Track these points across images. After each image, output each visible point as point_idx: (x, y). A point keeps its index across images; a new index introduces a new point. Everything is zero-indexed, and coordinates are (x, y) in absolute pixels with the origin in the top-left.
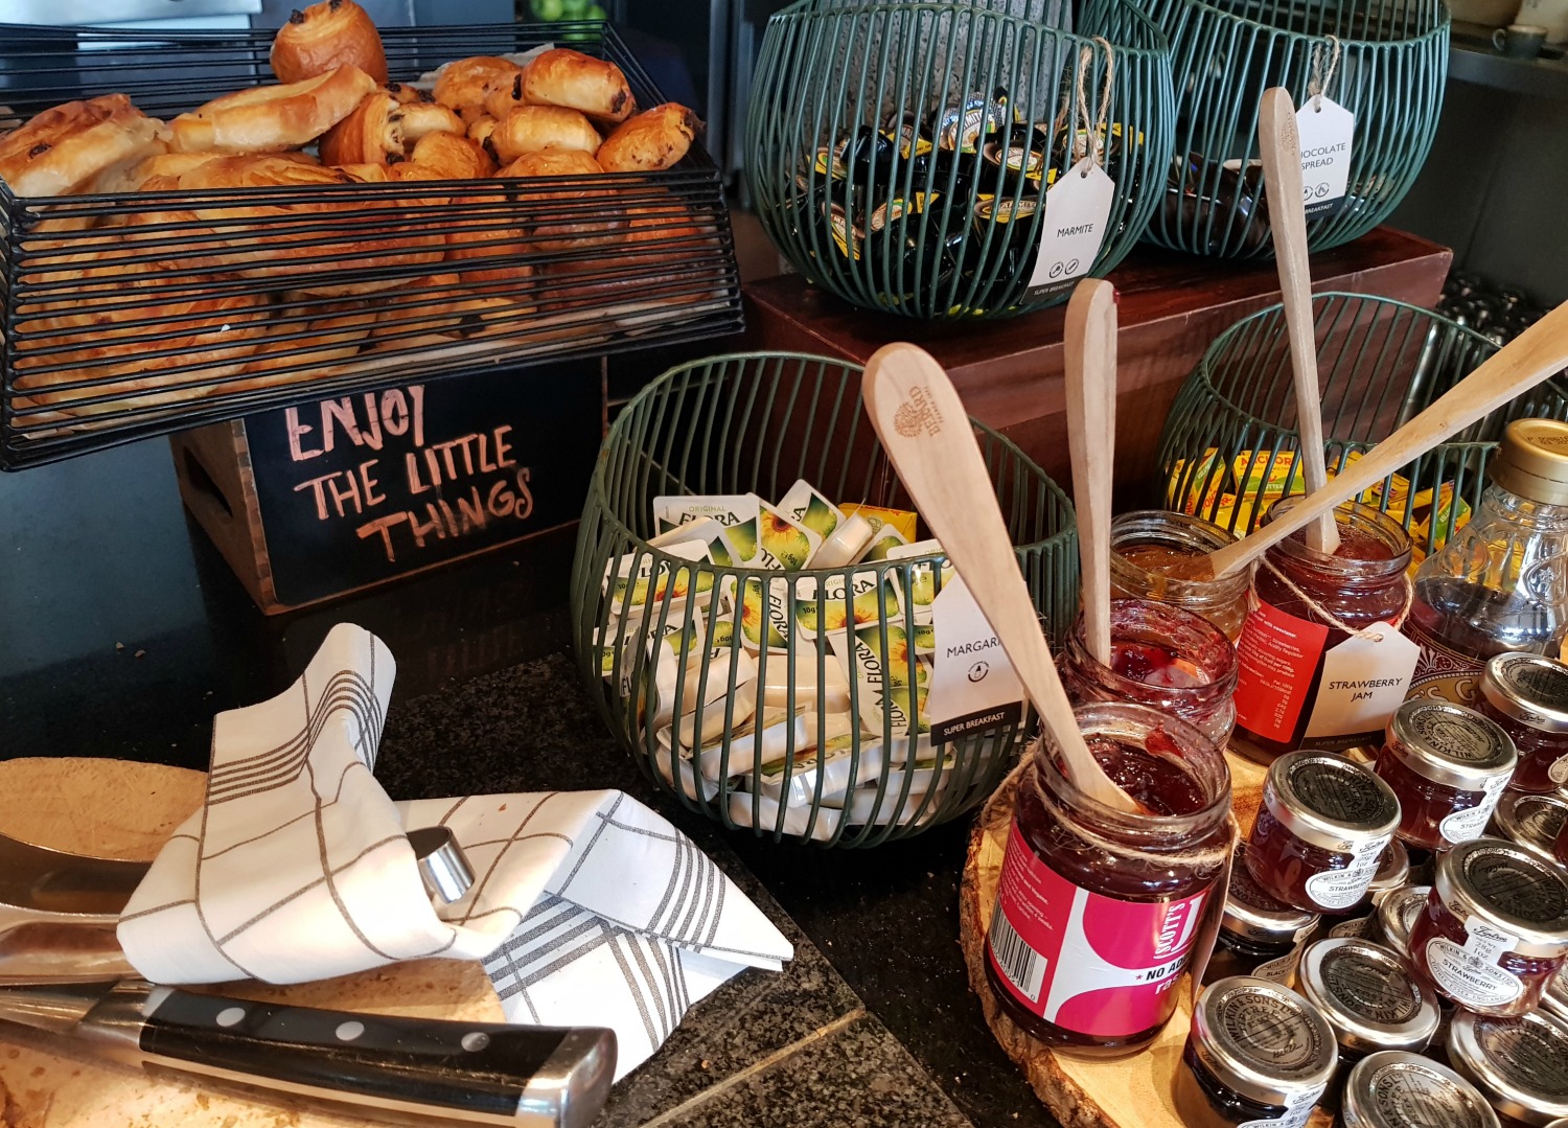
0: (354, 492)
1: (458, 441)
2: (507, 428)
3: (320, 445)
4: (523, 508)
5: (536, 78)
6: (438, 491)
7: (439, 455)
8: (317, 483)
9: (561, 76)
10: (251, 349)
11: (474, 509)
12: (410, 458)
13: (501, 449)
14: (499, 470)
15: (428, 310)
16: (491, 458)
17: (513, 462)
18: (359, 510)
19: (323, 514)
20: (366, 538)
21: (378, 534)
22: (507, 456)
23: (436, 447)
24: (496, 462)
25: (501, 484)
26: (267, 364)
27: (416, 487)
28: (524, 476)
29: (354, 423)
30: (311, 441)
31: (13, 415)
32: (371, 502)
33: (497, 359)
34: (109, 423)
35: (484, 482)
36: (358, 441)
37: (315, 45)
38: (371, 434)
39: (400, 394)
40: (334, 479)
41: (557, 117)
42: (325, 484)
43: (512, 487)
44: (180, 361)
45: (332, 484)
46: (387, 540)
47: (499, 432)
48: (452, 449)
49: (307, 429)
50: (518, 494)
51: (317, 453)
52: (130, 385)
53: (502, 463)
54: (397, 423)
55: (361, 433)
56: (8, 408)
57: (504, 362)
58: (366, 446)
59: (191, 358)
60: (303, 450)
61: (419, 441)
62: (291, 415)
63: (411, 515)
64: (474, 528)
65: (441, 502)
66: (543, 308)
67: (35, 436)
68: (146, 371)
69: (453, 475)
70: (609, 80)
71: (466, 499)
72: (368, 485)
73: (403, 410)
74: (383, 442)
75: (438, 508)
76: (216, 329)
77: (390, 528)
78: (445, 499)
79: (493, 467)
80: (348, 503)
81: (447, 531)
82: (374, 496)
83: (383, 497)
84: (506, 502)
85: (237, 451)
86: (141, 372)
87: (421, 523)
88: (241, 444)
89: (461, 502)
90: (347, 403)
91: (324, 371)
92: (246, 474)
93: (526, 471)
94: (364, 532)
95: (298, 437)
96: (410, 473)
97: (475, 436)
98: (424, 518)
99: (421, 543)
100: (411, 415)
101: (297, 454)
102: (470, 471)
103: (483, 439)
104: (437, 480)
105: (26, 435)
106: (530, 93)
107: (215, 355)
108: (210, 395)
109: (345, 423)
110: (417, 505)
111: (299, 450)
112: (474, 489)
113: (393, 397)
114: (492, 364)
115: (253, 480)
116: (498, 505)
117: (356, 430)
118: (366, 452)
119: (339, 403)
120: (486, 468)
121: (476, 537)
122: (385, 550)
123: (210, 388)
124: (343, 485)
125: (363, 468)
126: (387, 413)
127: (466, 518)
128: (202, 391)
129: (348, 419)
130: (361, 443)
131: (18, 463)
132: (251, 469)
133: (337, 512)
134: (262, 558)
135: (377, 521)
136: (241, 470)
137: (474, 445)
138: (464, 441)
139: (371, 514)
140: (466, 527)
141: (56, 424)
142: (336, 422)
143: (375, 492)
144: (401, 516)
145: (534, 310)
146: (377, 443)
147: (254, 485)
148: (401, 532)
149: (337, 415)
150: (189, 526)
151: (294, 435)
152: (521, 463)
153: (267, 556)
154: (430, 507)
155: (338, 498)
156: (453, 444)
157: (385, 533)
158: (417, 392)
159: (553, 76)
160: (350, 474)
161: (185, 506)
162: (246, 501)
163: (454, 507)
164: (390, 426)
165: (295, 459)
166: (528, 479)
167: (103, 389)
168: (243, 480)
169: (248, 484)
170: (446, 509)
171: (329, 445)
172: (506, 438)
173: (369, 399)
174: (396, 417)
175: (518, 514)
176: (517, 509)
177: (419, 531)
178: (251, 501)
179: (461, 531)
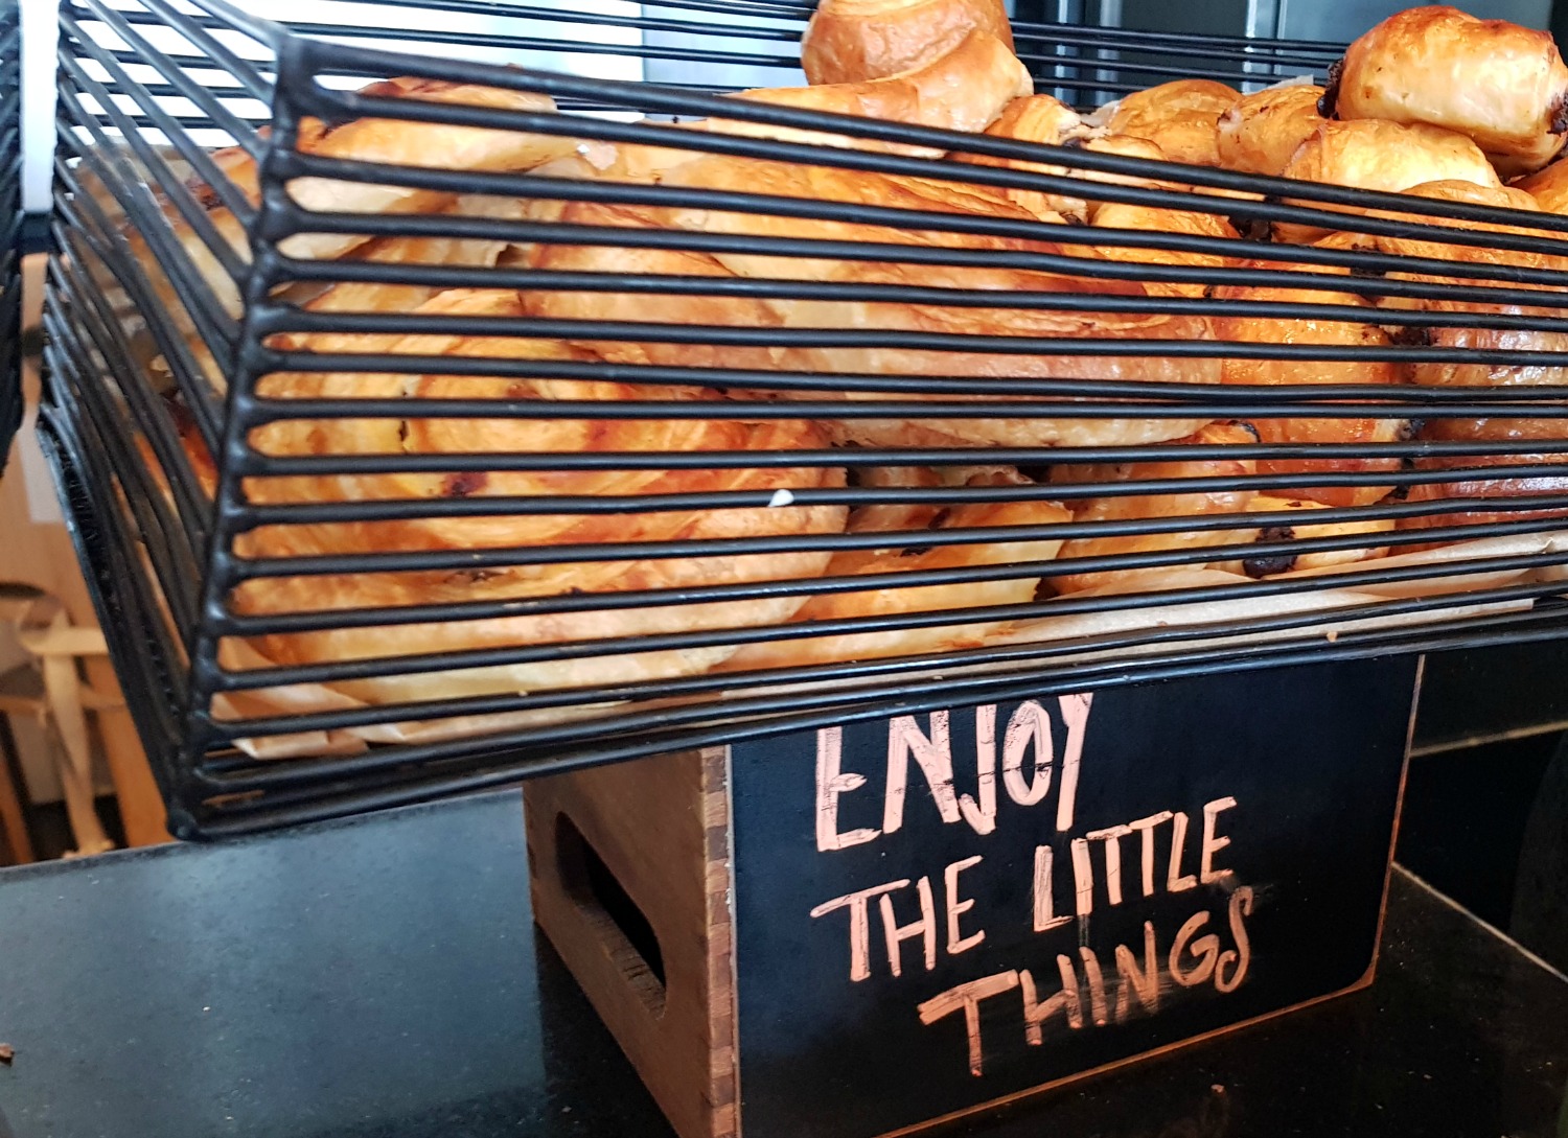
0: (927, 926)
1: (1136, 825)
2: (1228, 803)
3: (876, 822)
4: (1231, 968)
5: (1388, 58)
6: (1083, 926)
7: (1097, 851)
8: (857, 902)
9: (1451, 50)
10: (816, 561)
11: (1142, 968)
12: (1043, 856)
13: (1211, 845)
14: (1202, 888)
15: (1199, 503)
16: (1191, 865)
17: (1226, 873)
18: (930, 964)
19: (859, 970)
20: (932, 1024)
21: (960, 1014)
22: (1219, 861)
23: (1091, 835)
24: (1197, 872)
25: (1200, 918)
26: (848, 605)
27: (1044, 918)
28: (1243, 902)
29: (949, 775)
30: (859, 809)
31: (219, 686)
32: (956, 946)
33: (1332, 630)
34: (463, 726)
35: (1169, 911)
36: (950, 815)
37: (895, 18)
38: (977, 800)
39: (1044, 718)
40: (893, 894)
41: (1427, 141)
42: (873, 905)
43: (1218, 926)
44: (657, 575)
45: (886, 904)
46: (973, 1028)
47: (1212, 809)
48: (1122, 840)
49: (855, 781)
50: (1227, 943)
51: (868, 835)
52: (525, 629)
53: (1207, 876)
54: (1029, 781)
55: (958, 797)
56: (204, 663)
57: (1347, 642)
58: (963, 824)
59: (684, 570)
60: (840, 830)
61: (1064, 821)
62: (829, 745)
63: (1026, 976)
64: (1137, 1007)
65: (1085, 952)
66: (1410, 523)
67: (270, 748)
68: (576, 593)
69: (1115, 897)
70: (1551, 63)
71: (1130, 948)
72: (955, 909)
73: (1044, 754)
74: (997, 819)
75: (1078, 965)
76: (757, 499)
77: (984, 1005)
78: (1092, 947)
79: (1189, 882)
80: (913, 946)
81: (1087, 1013)
82: (964, 934)
83: (980, 937)
84: (1203, 956)
85: (708, 822)
86: (562, 596)
87: (1041, 998)
88: (716, 808)
89: (1123, 953)
90: (940, 722)
91: (973, 633)
92: (719, 877)
93: (1247, 893)
94: (932, 1011)
95: (834, 799)
96: (1037, 888)
97: (1168, 814)
98: (1048, 982)
99: (1035, 1037)
100: (1057, 765)
101: (829, 837)
102: (1148, 888)
103: (1181, 821)
104: (1084, 905)
105: (245, 745)
106: (1368, 93)
107: (743, 568)
108: (715, 672)
109: (929, 773)
110: (1040, 956)
111: (833, 827)
112: (1148, 926)
113: (1031, 718)
114: (1320, 645)
115: (731, 892)
116: (1189, 961)
117: (949, 791)
118: (962, 837)
119: (926, 729)
120: (1177, 884)
121: (1140, 1028)
122: (966, 1050)
123: (717, 654)
124: (907, 910)
125: (951, 873)
126: (1014, 756)
127: (1124, 988)
128: (698, 660)
129: (938, 768)
130: (956, 818)
131: (217, 816)
132: (730, 864)
133: (888, 966)
134: (724, 1062)
135: (960, 989)
136: (709, 867)
137: (1164, 833)
138: (1146, 825)
139: (955, 971)
140: (1122, 1006)
141: (330, 720)
142: (915, 771)
143: (967, 927)
144: (1008, 979)
145: (1388, 525)
146: (983, 820)
147: (731, 901)
148: (1003, 1012)
149: (918, 755)
150: (542, 976)
151: (828, 794)
152: (1243, 878)
153: (735, 1059)
154: (1063, 962)
155: (894, 936)
156: (1125, 830)
157: (972, 1014)
158: (1076, 710)
159: (1430, 52)
160: (924, 885)
161: (540, 934)
162: (710, 934)
163: (1107, 961)
164: (1014, 781)
165: (822, 848)
166: (1247, 911)
167: (457, 634)
168: (709, 888)
169: (720, 897)
170: (1092, 966)
171: (893, 821)
172: (1224, 824)
173: (986, 717)
174: (1028, 768)
175: (1219, 984)
176: (1220, 971)
177: (1036, 1012)
178: (721, 935)
179: (1112, 1013)
